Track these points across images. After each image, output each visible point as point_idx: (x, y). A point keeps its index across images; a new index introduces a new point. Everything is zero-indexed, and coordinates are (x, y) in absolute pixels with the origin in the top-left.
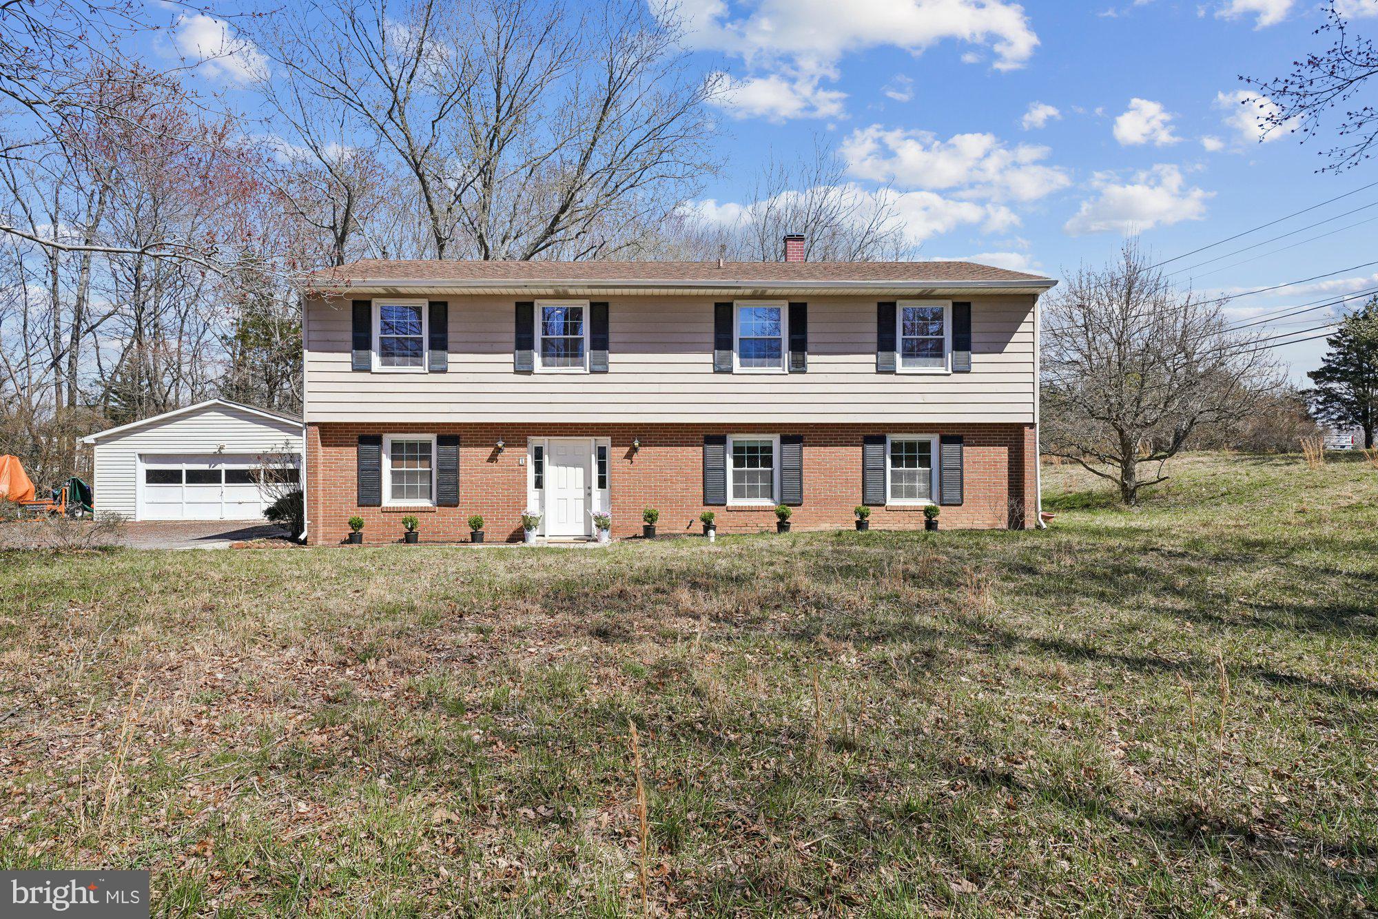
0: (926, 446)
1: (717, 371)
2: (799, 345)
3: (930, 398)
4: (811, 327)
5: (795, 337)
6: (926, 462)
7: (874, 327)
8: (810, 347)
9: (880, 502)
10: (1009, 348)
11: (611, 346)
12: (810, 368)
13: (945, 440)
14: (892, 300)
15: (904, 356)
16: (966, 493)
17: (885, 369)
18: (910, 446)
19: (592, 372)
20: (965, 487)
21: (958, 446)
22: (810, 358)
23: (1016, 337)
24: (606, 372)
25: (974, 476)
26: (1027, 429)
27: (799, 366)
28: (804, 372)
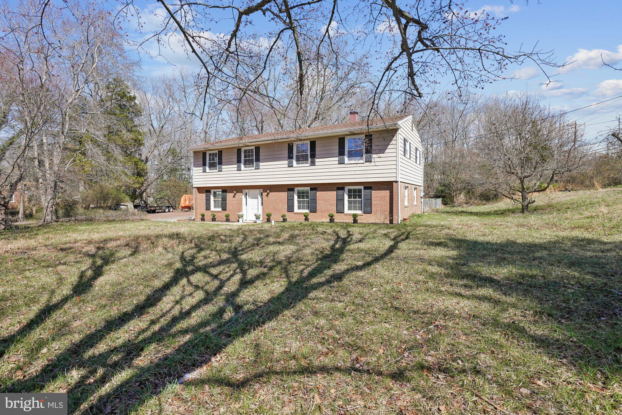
0: (360, 191)
1: (289, 167)
2: (313, 156)
3: (357, 173)
4: (317, 149)
5: (312, 153)
6: (360, 197)
7: (337, 147)
8: (317, 156)
9: (342, 212)
10: (387, 151)
11: (260, 160)
12: (317, 164)
13: (365, 188)
14: (343, 137)
15: (349, 157)
16: (373, 209)
17: (341, 162)
18: (355, 191)
19: (256, 169)
20: (373, 206)
21: (369, 191)
22: (317, 160)
23: (390, 147)
24: (259, 169)
25: (376, 202)
26: (394, 183)
27: (313, 163)
28: (315, 165)
